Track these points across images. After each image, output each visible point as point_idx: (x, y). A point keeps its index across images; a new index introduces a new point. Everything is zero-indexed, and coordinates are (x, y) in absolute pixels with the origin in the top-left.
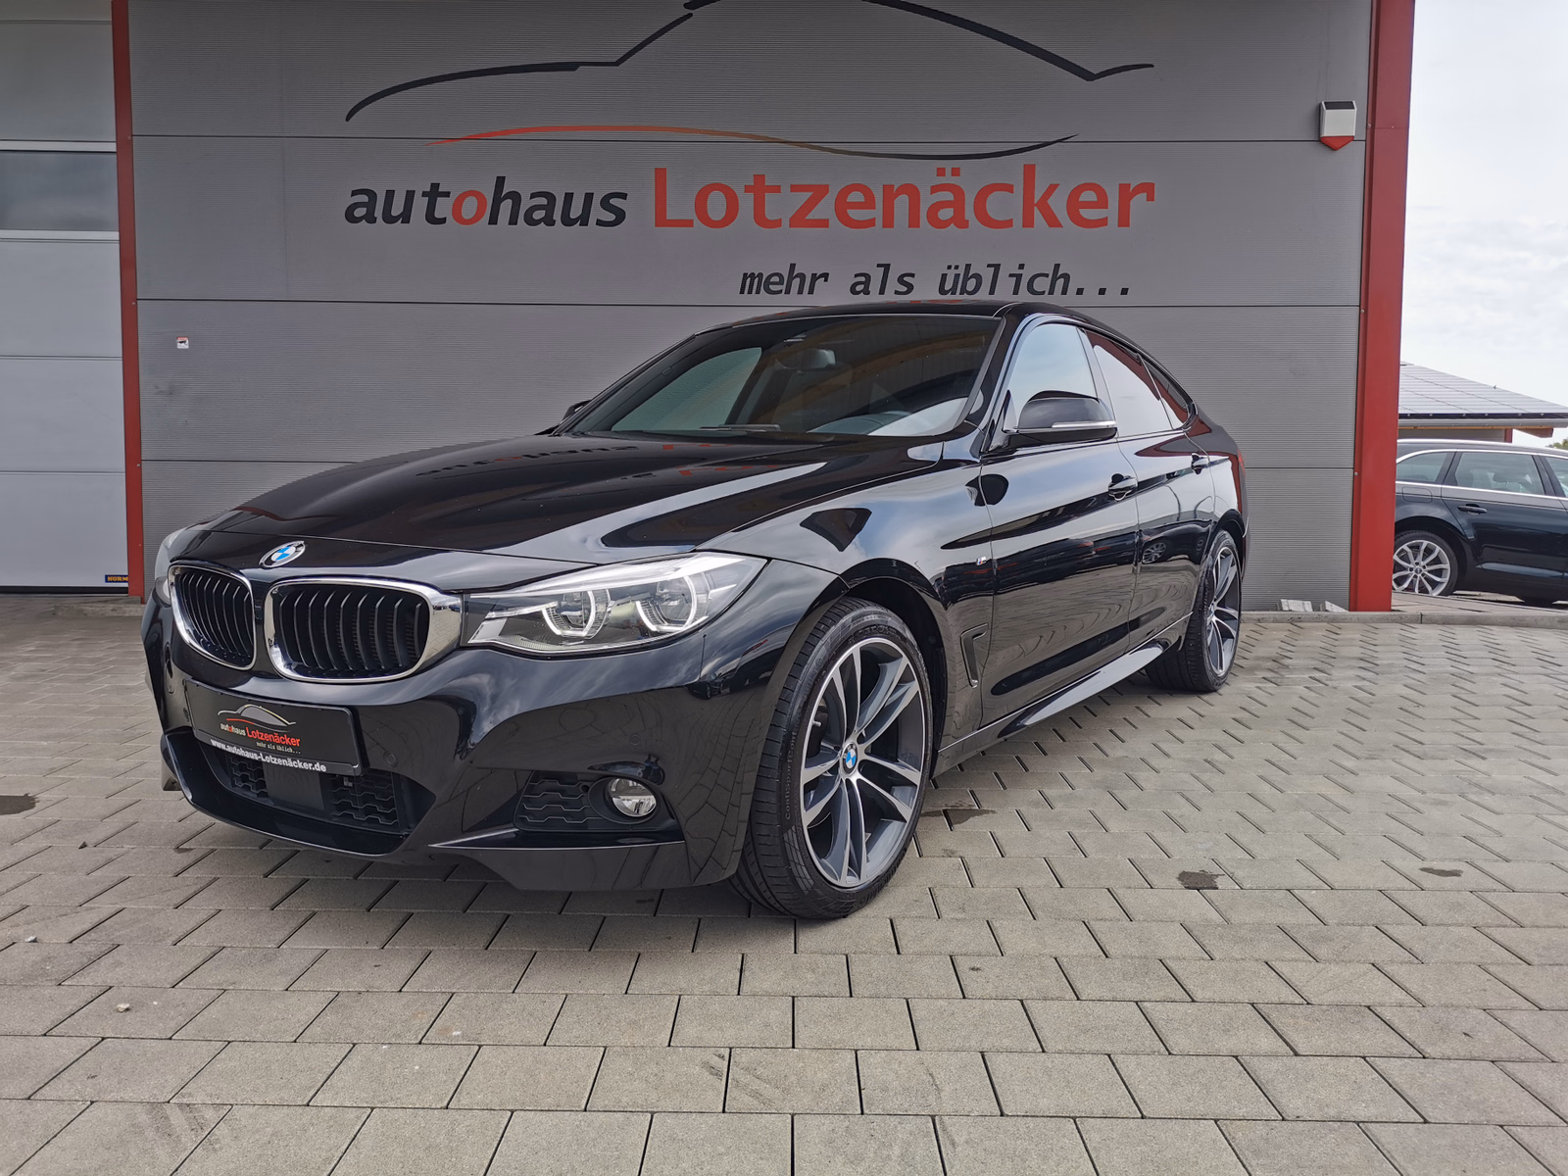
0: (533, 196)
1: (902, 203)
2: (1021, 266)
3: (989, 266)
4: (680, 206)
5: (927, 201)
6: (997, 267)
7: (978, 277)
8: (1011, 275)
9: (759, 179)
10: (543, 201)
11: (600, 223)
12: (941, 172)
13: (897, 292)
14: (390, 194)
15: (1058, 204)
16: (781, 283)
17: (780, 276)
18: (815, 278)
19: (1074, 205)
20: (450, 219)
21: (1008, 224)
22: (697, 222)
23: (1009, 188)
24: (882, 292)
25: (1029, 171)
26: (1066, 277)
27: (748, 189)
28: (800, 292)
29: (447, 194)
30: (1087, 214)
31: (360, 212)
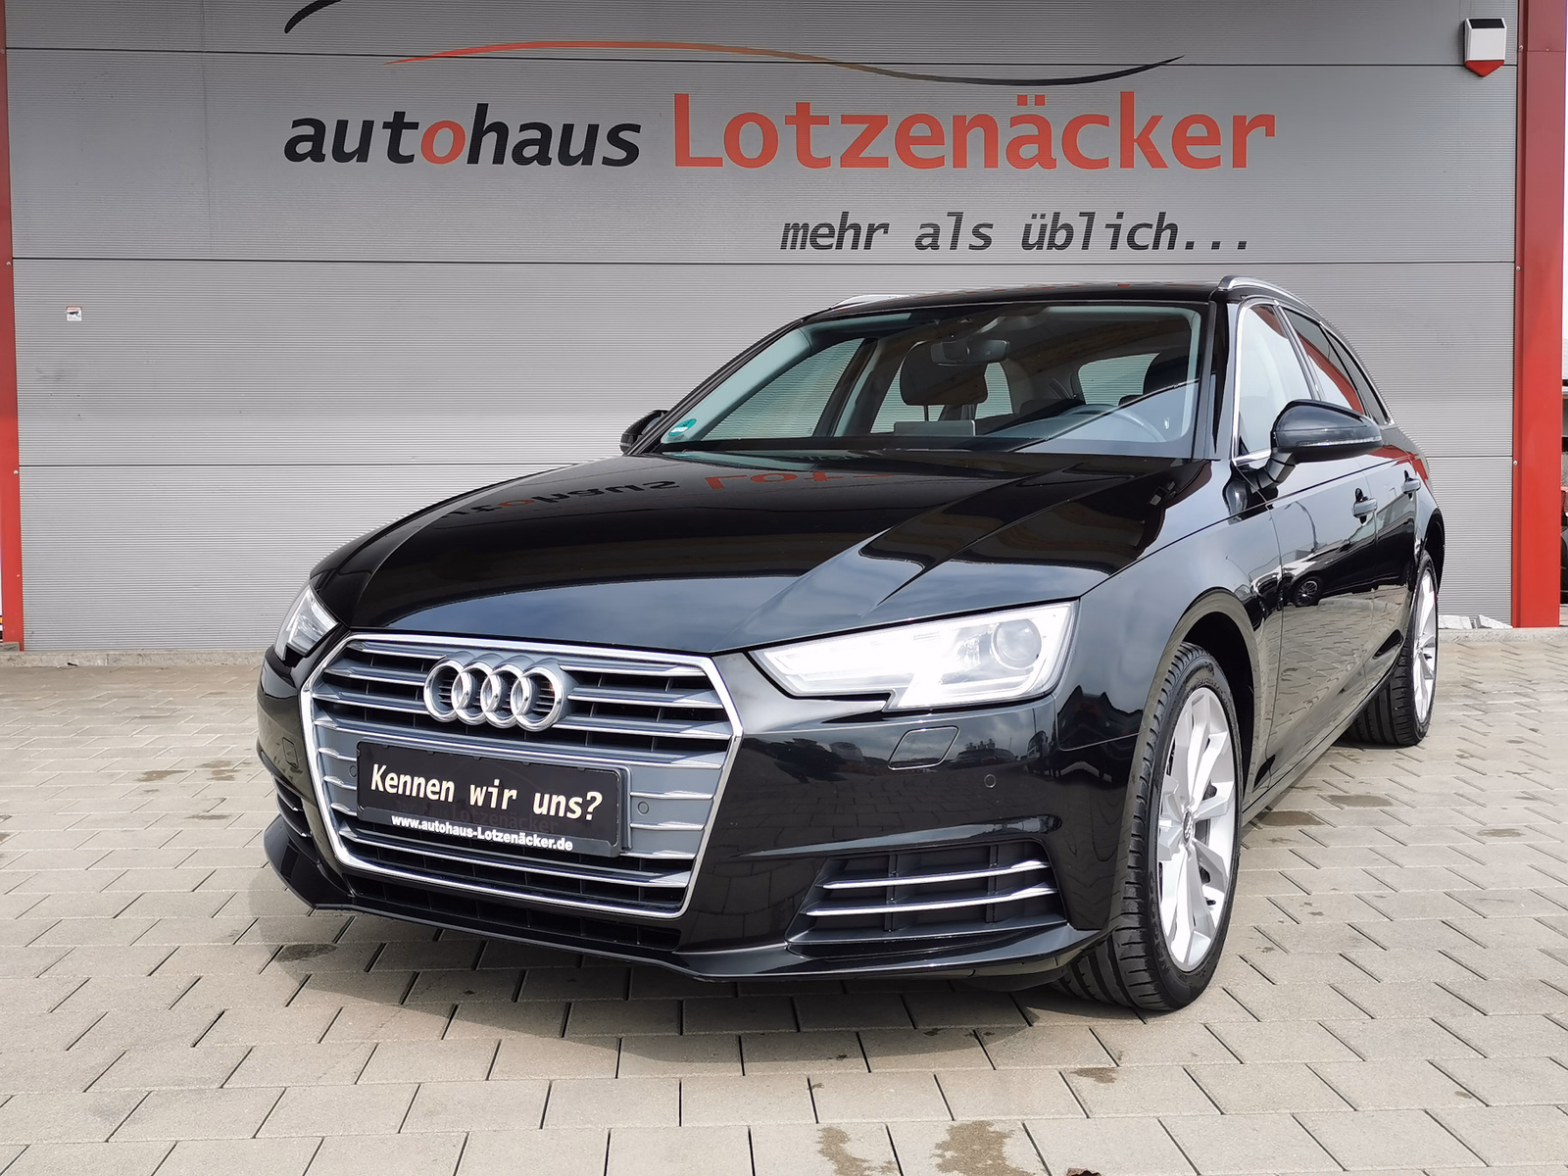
0: (524, 128)
1: (976, 138)
2: (1120, 215)
3: (1082, 214)
4: (706, 140)
5: (1006, 135)
6: (1091, 216)
7: (1068, 228)
8: (1108, 226)
9: (803, 108)
10: (536, 134)
11: (607, 161)
12: (1022, 100)
13: (972, 247)
14: (342, 126)
15: (1162, 140)
16: (831, 235)
17: (830, 226)
18: (872, 229)
19: (1180, 141)
20: (419, 157)
21: (1103, 163)
22: (726, 160)
23: (1104, 120)
24: (954, 246)
25: (1127, 99)
26: (1173, 228)
27: (789, 120)
28: (855, 246)
29: (414, 126)
30: (1195, 151)
31: (304, 148)
